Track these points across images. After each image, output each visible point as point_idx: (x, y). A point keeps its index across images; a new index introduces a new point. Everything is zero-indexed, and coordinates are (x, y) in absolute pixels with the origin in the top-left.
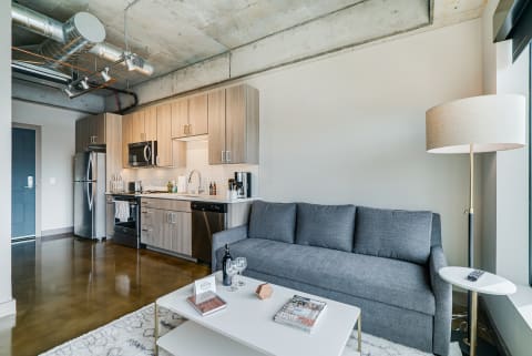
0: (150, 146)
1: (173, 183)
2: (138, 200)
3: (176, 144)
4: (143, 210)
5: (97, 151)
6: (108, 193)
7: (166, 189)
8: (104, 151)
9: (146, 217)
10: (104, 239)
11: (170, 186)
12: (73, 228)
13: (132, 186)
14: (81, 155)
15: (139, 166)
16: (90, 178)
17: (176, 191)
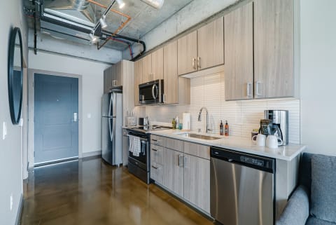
0: (157, 85)
1: (177, 119)
2: (147, 136)
3: (181, 81)
4: (152, 146)
5: (116, 92)
6: (124, 127)
7: (171, 125)
8: (121, 92)
9: (155, 154)
10: (121, 165)
11: (175, 123)
12: (101, 151)
13: (141, 120)
14: (107, 95)
15: (147, 104)
16: (112, 114)
17: (181, 128)
